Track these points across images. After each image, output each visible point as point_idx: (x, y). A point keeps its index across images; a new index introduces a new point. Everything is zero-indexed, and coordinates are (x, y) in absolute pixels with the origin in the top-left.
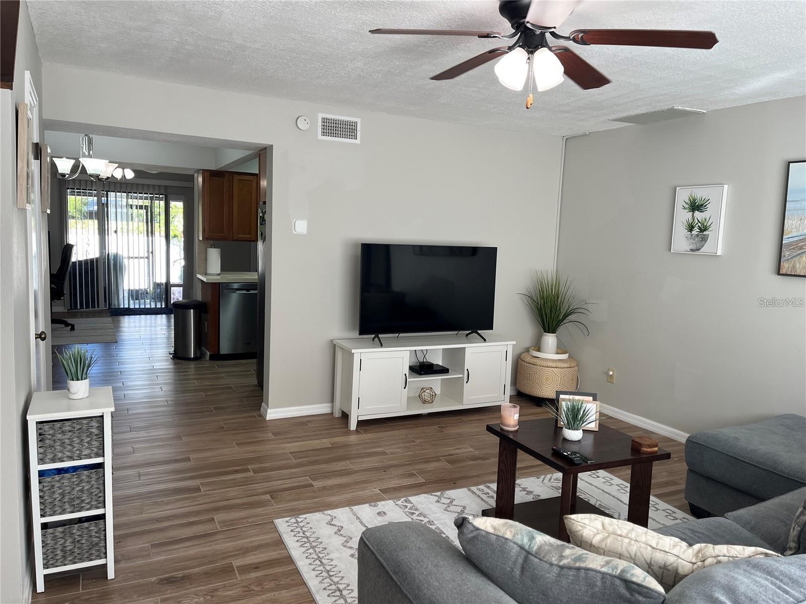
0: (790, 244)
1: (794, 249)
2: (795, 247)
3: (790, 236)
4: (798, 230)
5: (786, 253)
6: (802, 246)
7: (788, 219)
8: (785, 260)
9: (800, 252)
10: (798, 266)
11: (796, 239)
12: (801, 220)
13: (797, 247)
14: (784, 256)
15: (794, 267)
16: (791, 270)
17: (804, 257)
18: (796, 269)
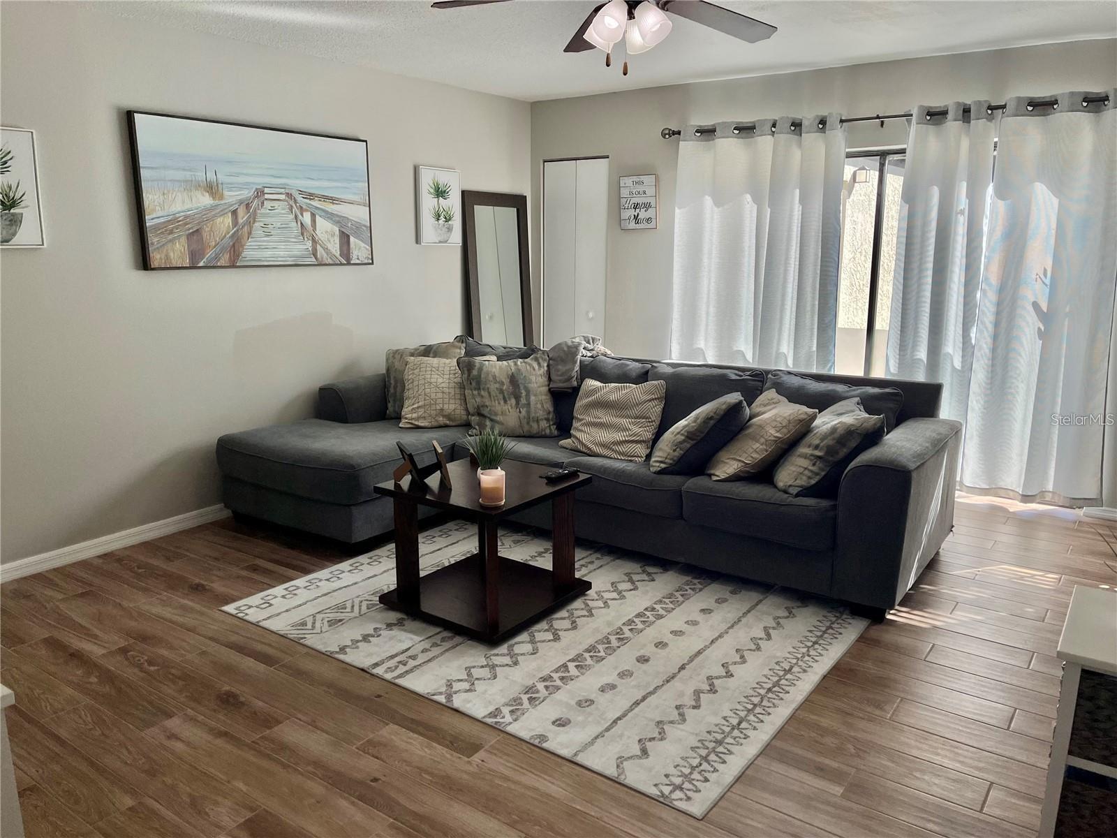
0: (156, 227)
1: (162, 233)
2: (163, 230)
3: (154, 216)
4: (163, 208)
5: (153, 239)
6: (172, 230)
7: (147, 193)
8: (155, 249)
9: (170, 237)
10: (172, 254)
11: (162, 220)
12: (164, 194)
13: (166, 231)
14: (153, 244)
15: (167, 257)
16: (165, 262)
17: (177, 244)
18: (171, 260)
